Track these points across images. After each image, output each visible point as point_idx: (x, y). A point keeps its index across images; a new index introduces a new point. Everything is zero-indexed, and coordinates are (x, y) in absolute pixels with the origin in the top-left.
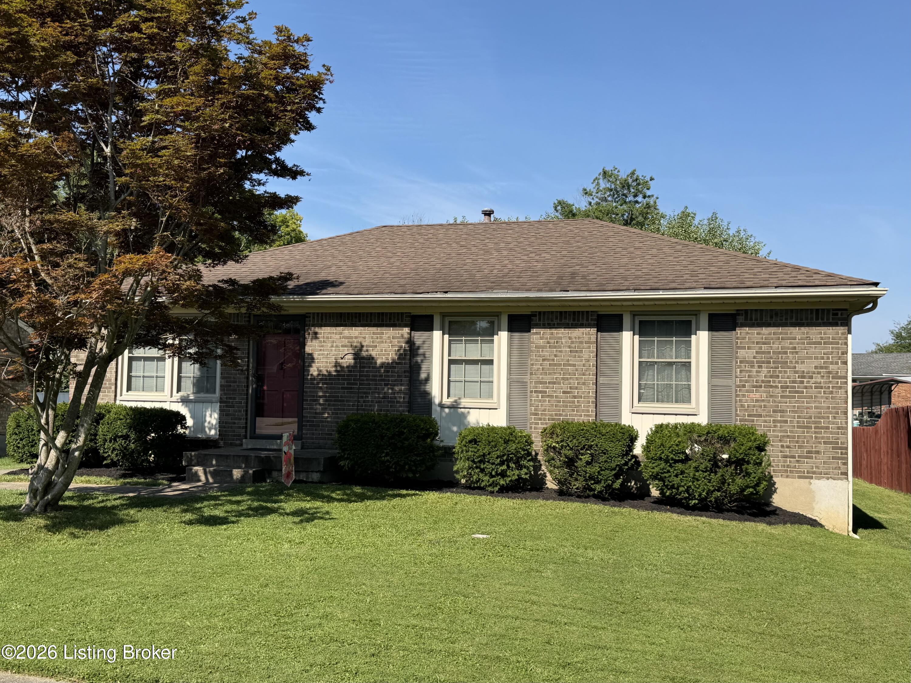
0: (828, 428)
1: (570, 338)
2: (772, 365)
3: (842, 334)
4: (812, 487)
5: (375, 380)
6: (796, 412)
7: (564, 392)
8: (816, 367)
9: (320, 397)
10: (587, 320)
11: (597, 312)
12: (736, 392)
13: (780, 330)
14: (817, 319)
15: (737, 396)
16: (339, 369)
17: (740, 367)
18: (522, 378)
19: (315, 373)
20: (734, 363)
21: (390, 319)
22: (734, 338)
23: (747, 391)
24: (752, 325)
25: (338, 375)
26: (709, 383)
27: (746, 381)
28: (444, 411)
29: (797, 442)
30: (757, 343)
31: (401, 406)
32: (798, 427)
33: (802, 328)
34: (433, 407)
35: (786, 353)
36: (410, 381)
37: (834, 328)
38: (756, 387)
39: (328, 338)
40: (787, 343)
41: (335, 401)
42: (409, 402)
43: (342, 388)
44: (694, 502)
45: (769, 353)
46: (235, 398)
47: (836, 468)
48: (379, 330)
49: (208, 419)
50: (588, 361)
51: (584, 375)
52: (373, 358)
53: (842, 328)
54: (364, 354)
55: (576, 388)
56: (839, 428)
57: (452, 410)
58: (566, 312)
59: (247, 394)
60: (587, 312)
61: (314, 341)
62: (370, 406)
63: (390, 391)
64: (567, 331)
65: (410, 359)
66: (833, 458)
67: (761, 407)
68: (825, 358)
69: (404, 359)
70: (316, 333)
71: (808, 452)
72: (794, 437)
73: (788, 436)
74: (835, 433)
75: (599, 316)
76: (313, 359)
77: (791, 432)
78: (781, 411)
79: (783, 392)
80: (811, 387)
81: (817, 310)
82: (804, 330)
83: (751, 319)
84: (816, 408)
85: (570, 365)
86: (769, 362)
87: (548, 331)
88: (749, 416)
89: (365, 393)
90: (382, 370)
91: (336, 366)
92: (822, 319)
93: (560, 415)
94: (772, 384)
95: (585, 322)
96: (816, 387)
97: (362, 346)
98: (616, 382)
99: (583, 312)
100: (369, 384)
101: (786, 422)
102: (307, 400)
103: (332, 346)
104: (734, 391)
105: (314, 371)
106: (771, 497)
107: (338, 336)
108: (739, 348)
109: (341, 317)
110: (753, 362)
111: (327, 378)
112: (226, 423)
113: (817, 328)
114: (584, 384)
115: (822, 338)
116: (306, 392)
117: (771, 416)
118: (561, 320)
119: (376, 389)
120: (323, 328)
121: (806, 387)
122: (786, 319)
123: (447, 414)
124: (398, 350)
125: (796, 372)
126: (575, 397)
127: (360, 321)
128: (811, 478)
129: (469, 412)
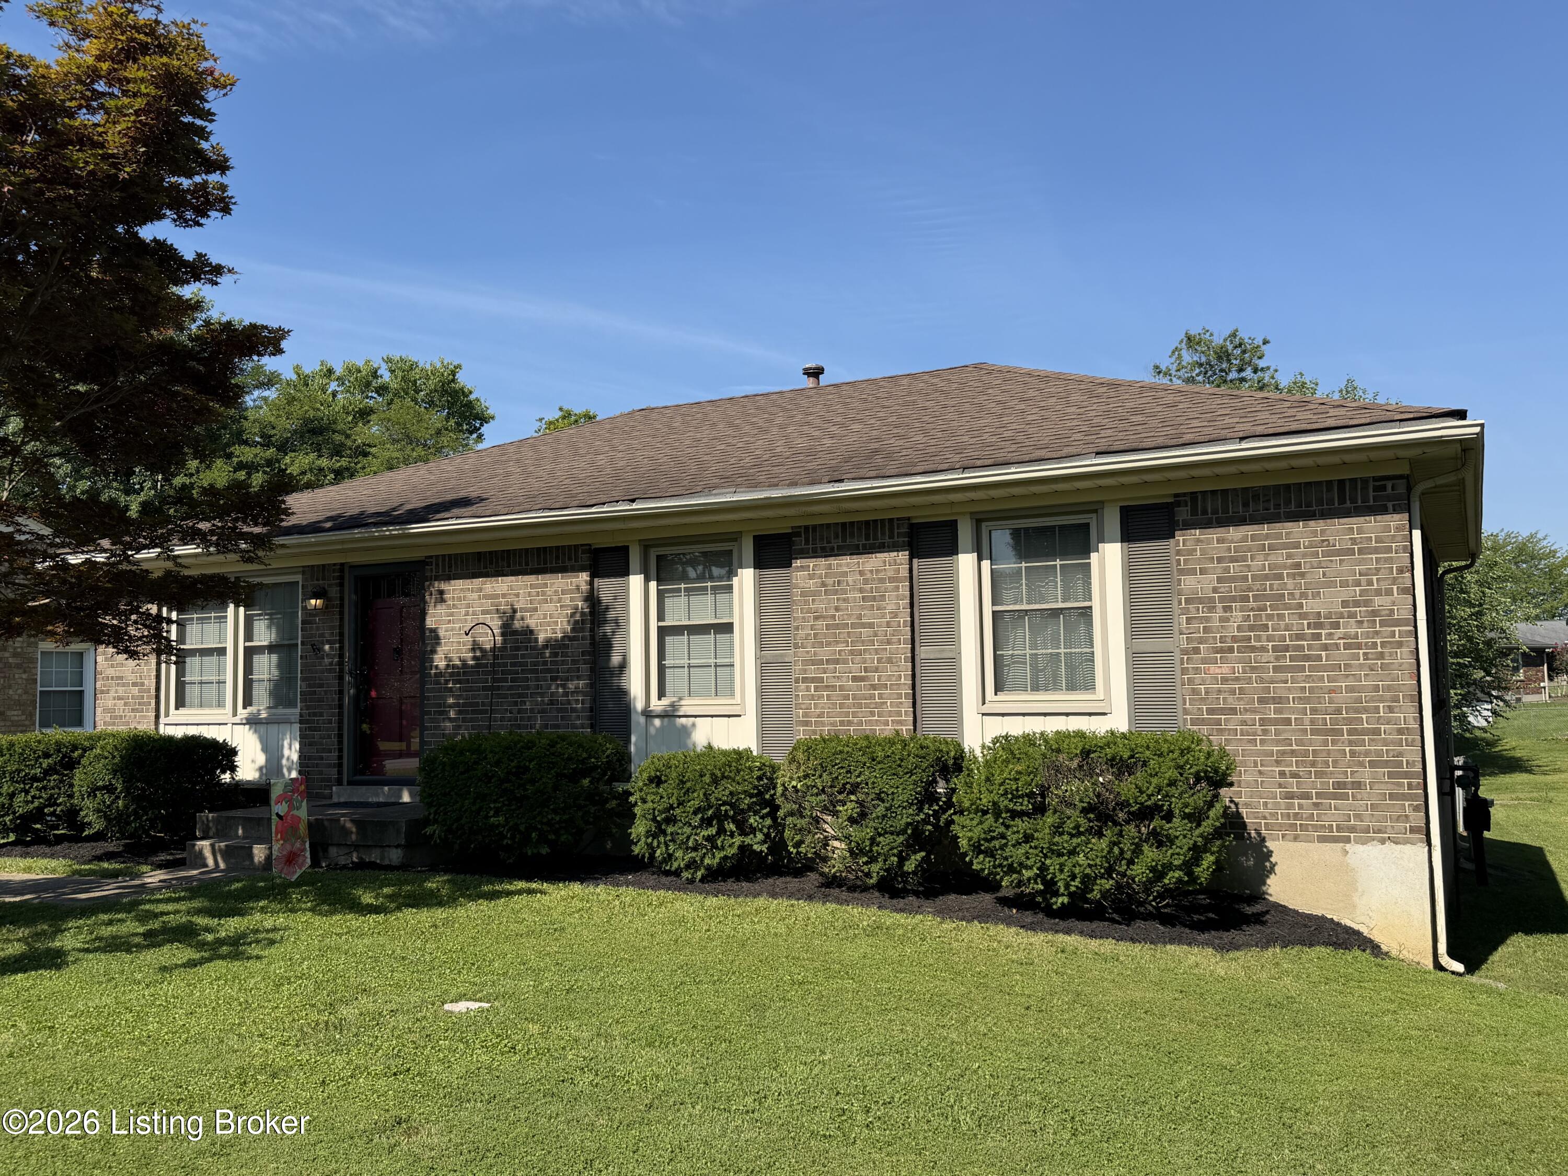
0: (1377, 732)
1: (861, 573)
2: (1252, 604)
3: (1398, 529)
4: (1351, 859)
5: (536, 671)
6: (1306, 700)
7: (855, 679)
8: (1345, 604)
9: (450, 706)
10: (891, 537)
11: (909, 519)
12: (1182, 663)
13: (1265, 529)
14: (1342, 501)
15: (1184, 671)
16: (478, 654)
17: (1185, 611)
18: (782, 655)
19: (442, 664)
20: (1175, 603)
21: (557, 558)
22: (1173, 552)
23: (1204, 661)
24: (1206, 524)
25: (477, 666)
26: (1127, 648)
27: (1201, 641)
28: (653, 725)
29: (1313, 764)
30: (1220, 560)
31: (578, 718)
32: (1314, 732)
33: (1312, 523)
34: (634, 717)
35: (1280, 577)
36: (592, 670)
37: (1379, 518)
38: (1221, 650)
39: (459, 599)
40: (1279, 557)
41: (474, 712)
42: (591, 710)
43: (484, 688)
44: (1060, 900)
45: (1245, 578)
46: (321, 715)
47: (1398, 819)
48: (539, 579)
49: (286, 752)
50: (896, 616)
51: (889, 642)
52: (532, 632)
53: (1396, 517)
54: (517, 625)
55: (876, 670)
56: (1400, 732)
57: (666, 720)
58: (852, 523)
59: (341, 706)
60: (891, 520)
61: (439, 607)
62: (529, 719)
63: (561, 690)
64: (855, 559)
65: (592, 630)
66: (1392, 797)
67: (1233, 692)
68: (1363, 583)
69: (582, 630)
70: (441, 592)
71: (1339, 785)
72: (1306, 754)
73: (1293, 751)
74: (1393, 743)
75: (912, 526)
76: (437, 638)
77: (1299, 742)
78: (1275, 700)
79: (1277, 659)
80: (1337, 646)
81: (1341, 482)
82: (1317, 525)
83: (1205, 512)
84: (1350, 689)
85: (864, 626)
86: (1245, 599)
87: (822, 562)
88: (1210, 711)
89: (520, 696)
90: (547, 653)
91: (473, 650)
92: (1354, 501)
93: (850, 723)
94: (1253, 643)
95: (887, 540)
96: (1347, 647)
97: (514, 611)
98: (950, 655)
99: (882, 521)
100: (527, 679)
101: (1288, 722)
102: (429, 713)
103: (467, 614)
104: (1178, 662)
105: (440, 661)
106: (1264, 883)
107: (475, 595)
108: (1182, 572)
109: (479, 560)
110: (1212, 600)
111: (461, 672)
112: (310, 758)
113: (1342, 521)
114: (890, 660)
115: (1354, 542)
116: (428, 698)
117: (1254, 711)
118: (844, 541)
119: (537, 687)
120: (453, 582)
121: (1325, 648)
122: (1277, 506)
123: (657, 730)
124: (573, 615)
125: (1303, 616)
126: (874, 687)
127: (509, 566)
128: (1347, 840)
129: (694, 725)
